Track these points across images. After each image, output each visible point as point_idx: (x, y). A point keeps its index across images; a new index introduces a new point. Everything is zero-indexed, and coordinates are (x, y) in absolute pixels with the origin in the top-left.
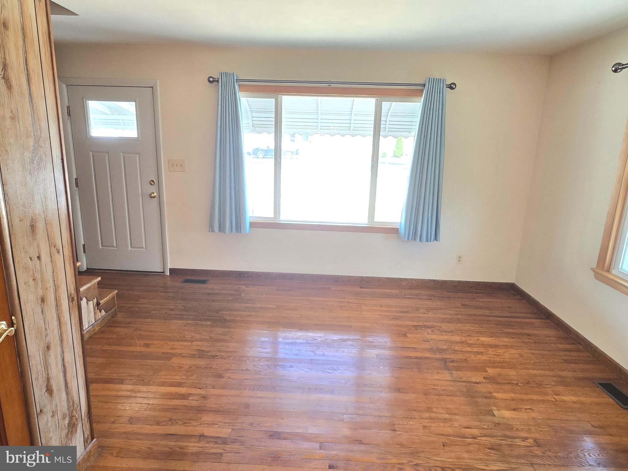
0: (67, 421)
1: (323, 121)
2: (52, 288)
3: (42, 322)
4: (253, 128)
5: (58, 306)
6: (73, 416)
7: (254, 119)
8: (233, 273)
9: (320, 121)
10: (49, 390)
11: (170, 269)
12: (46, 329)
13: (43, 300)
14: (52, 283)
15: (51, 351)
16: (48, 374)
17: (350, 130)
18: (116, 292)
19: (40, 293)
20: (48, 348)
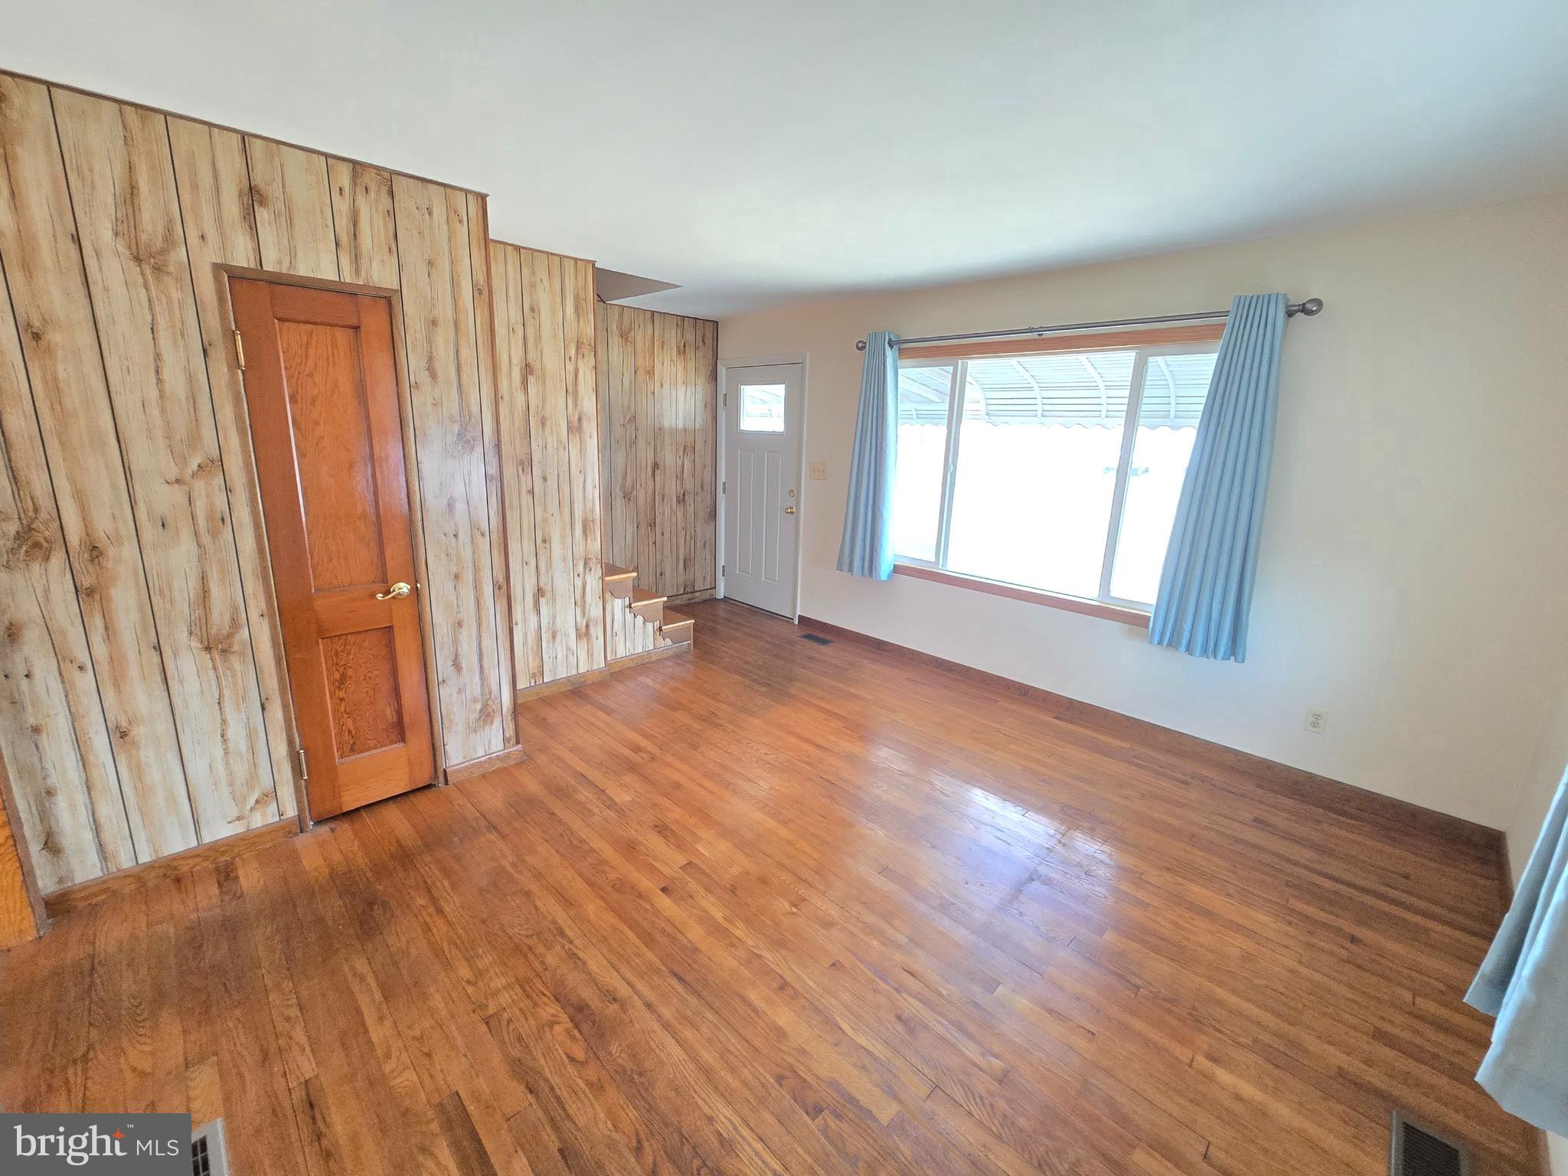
0: (479, 706)
1: (1111, 401)
2: (470, 568)
3: (454, 598)
4: (987, 417)
5: (477, 586)
6: (487, 705)
7: (990, 402)
8: (870, 640)
9: (1104, 400)
10: (457, 665)
11: (799, 616)
12: (458, 606)
13: (457, 577)
14: (471, 564)
15: (463, 628)
16: (457, 650)
17: (1168, 417)
18: (693, 621)
19: (455, 569)
20: (460, 624)
